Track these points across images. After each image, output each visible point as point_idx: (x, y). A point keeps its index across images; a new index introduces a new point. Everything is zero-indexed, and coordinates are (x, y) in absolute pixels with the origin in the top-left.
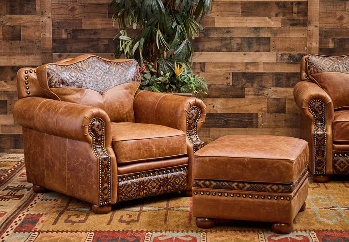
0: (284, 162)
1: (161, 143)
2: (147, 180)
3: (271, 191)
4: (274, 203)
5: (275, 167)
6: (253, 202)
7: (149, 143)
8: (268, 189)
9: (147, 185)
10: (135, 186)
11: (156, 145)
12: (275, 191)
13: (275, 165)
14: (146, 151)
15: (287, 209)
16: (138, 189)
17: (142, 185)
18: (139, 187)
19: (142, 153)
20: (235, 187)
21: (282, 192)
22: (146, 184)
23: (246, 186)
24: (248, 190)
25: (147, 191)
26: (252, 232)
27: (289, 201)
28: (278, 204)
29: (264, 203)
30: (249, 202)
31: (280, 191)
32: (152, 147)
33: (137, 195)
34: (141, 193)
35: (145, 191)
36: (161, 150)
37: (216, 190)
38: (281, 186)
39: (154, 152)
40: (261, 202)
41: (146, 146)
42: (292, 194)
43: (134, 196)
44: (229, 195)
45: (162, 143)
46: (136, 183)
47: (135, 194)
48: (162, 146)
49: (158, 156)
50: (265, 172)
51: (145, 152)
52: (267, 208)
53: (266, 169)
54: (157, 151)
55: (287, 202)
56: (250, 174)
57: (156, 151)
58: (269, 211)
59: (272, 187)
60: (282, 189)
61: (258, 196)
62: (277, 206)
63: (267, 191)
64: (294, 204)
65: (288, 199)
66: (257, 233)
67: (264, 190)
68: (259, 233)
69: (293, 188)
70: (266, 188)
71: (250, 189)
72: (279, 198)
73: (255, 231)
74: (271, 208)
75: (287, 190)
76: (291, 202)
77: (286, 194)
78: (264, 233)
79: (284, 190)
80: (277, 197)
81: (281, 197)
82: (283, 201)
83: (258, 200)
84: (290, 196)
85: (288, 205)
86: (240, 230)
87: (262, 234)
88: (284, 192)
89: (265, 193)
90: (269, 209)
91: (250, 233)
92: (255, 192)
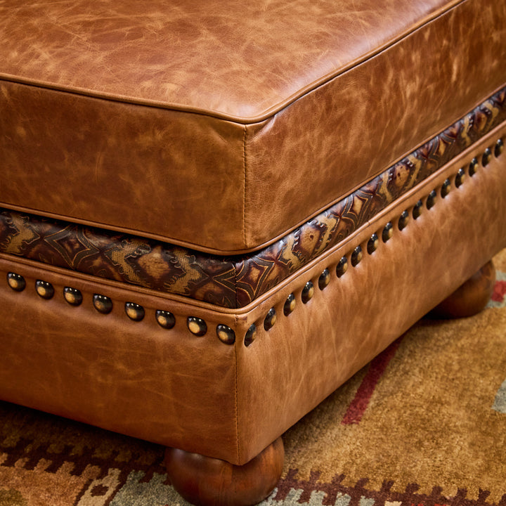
0: (193, 127)
3: (132, 276)
4: (152, 344)
5: (146, 154)
8: (119, 268)
13: (145, 140)
15: (219, 387)
21: (191, 293)
23: (14, 232)
24: (26, 252)
26: (63, 475)
27: (231, 348)
28: (171, 351)
29: (105, 336)
30: (29, 316)
31: (181, 284)
38: (183, 260)
40: (92, 329)
42: (247, 314)
50: (98, 170)
52: (120, 366)
53: (100, 157)
55: (225, 350)
56: (23, 175)
58: (129, 382)
59: (139, 257)
60: (188, 277)
61: (78, 293)
62: (166, 365)
63: (116, 276)
64: (277, 355)
65: (224, 336)
66: (83, 479)
67: (101, 266)
68: (96, 483)
69: (255, 273)
70: (110, 262)
71: (34, 250)
72: (180, 321)
73: (98, 454)
74: (140, 370)
75: (216, 289)
76: (237, 355)
77: (209, 306)
78: (119, 487)
79: (201, 283)
80: (171, 316)
81: (190, 317)
82: (201, 340)
83: (77, 314)
84: (233, 320)
85: (223, 369)
86: (23, 443)
87: (106, 489)
88: (199, 294)
89: (110, 282)
90: (132, 373)
91: (51, 476)
92: (58, 270)
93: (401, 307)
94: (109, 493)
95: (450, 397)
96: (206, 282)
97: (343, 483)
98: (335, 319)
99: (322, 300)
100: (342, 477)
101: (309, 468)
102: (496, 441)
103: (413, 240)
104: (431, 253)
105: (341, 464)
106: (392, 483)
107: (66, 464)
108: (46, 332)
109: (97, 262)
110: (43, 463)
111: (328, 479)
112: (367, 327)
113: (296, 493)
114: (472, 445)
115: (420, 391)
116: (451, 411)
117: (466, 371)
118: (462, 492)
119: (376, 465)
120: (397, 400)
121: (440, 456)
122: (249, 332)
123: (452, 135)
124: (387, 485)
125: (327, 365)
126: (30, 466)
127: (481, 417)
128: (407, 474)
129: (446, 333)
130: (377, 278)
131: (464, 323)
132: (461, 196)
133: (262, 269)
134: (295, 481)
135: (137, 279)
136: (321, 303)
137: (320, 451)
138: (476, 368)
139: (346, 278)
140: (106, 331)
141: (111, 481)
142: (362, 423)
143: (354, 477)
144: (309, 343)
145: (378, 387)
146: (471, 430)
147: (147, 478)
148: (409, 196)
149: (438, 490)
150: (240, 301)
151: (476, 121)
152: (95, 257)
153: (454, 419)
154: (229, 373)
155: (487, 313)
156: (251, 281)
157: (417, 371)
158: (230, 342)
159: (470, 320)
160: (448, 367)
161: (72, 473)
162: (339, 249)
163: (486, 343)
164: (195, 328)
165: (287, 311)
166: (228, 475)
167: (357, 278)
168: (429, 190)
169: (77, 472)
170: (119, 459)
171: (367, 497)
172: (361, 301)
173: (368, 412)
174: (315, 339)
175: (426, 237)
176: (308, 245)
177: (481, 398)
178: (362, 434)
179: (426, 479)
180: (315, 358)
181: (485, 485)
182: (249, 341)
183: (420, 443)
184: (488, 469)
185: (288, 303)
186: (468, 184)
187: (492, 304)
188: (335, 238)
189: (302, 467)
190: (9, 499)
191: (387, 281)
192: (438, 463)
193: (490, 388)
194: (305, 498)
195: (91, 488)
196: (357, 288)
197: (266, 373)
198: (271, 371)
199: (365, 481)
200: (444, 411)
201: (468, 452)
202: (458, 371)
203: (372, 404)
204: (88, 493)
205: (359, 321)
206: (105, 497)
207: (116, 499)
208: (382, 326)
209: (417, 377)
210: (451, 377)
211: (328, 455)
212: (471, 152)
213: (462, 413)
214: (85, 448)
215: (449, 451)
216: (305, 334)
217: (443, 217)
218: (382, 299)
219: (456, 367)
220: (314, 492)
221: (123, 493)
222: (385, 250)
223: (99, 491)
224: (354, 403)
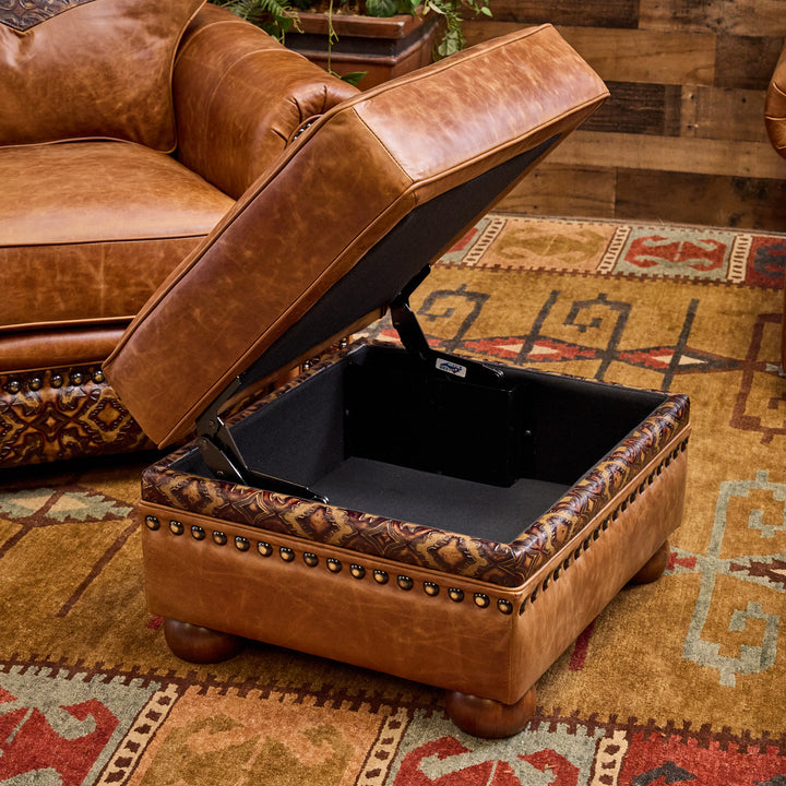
1: (132, 264)
2: (77, 399)
3: (433, 563)
4: (445, 613)
6: (364, 598)
7: (75, 261)
8: (422, 557)
9: (77, 415)
10: (18, 420)
11: (108, 269)
12: (453, 569)
14: (62, 291)
15: (499, 646)
16: (30, 430)
17: (50, 414)
18: (40, 423)
19: (40, 297)
20: (296, 526)
21: (479, 576)
22: (70, 414)
23: (336, 528)
24: (344, 543)
25: (77, 436)
26: (364, 713)
27: (509, 617)
28: (460, 619)
29: (408, 609)
30: (347, 592)
31: (472, 569)
32: (89, 278)
33: (29, 454)
34: (48, 447)
35: (66, 439)
36: (132, 290)
37: (226, 526)
39: (102, 294)
40: (397, 602)
41: (63, 271)
42: (521, 591)
43: (18, 455)
44: (276, 553)
45: (140, 261)
46: (23, 407)
47: (23, 446)
48: (138, 273)
49: (119, 310)
51: (56, 294)
52: (418, 630)
54: (116, 292)
55: (504, 618)
57: (109, 291)
58: (425, 642)
59: (438, 548)
60: (478, 564)
61: (385, 575)
62: (456, 630)
63: (419, 563)
64: (539, 620)
65: (503, 607)
66: (381, 717)
67: (407, 555)
68: (390, 719)
69: (528, 560)
70: (415, 552)
71: (352, 542)
72: (468, 597)
73: (386, 696)
74: (435, 633)
75: (500, 573)
76: (514, 621)
77: (493, 585)
78: (409, 722)
79: (488, 569)
80: (461, 593)
81: (476, 594)
82: (484, 611)
83: (385, 591)
84: (511, 596)
85: (502, 633)
86: (326, 688)
87: (399, 723)
88: (486, 577)
89: (412, 567)
90: (427, 635)
91: (355, 714)
92: (371, 557)
93: (613, 580)
94: (403, 726)
95: (648, 648)
96: (493, 568)
97: (579, 717)
98: (574, 590)
99: (566, 578)
100: (578, 712)
101: (551, 706)
102: (689, 683)
103: (622, 529)
104: (632, 537)
105: (575, 701)
106: (616, 716)
107: (363, 704)
108: (358, 604)
109: (404, 552)
110: (346, 705)
111: (567, 713)
112: (593, 596)
113: (546, 725)
114: (672, 686)
115: (624, 643)
116: (652, 660)
117: (656, 626)
118: (670, 723)
119: (602, 702)
120: (608, 651)
121: (650, 695)
122: (523, 604)
123: (648, 446)
124: (613, 718)
125: (568, 627)
126: (337, 706)
127: (675, 664)
128: (626, 710)
129: (635, 596)
130: (600, 559)
131: (647, 588)
132: (652, 492)
133: (532, 558)
134: (542, 715)
135: (436, 565)
137: (557, 692)
138: (664, 625)
139: (580, 559)
140: (407, 603)
141: (402, 716)
142: (584, 669)
143: (586, 712)
144: (558, 611)
145: (591, 640)
146: (669, 674)
147: (429, 715)
148: (621, 495)
149: (652, 721)
150: (517, 582)
151: (663, 432)
152: (403, 548)
153: (655, 666)
154: (507, 635)
155: (664, 579)
156: (525, 567)
157: (618, 627)
158: (509, 612)
159: (651, 585)
160: (642, 623)
161: (370, 712)
162: (578, 538)
163: (667, 604)
164: (480, 601)
165: (545, 587)
166: (499, 711)
167: (587, 559)
168: (632, 489)
169: (374, 710)
170: (403, 699)
171: (600, 727)
172: (590, 577)
173: (587, 661)
174: (562, 607)
175: (631, 525)
176: (560, 537)
177: (673, 649)
178: (586, 679)
179: (642, 713)
180: (561, 623)
181: (687, 718)
182: (522, 611)
183: (632, 684)
184: (687, 705)
185: (546, 581)
186: (657, 479)
187: (667, 572)
188: (576, 531)
189: (546, 704)
190: (326, 732)
191: (606, 560)
192: (649, 701)
193: (678, 641)
194: (553, 729)
195: (387, 723)
196: (588, 567)
197: (532, 634)
198: (535, 633)
199: (595, 715)
200: (646, 659)
201: (669, 691)
202: (650, 627)
203: (589, 654)
204: (386, 726)
205: (588, 591)
206: (400, 730)
207: (409, 731)
208: (602, 594)
209: (621, 634)
210: (645, 632)
211: (564, 695)
212: (660, 456)
213: (659, 661)
214: (375, 692)
215: (656, 691)
216: (556, 604)
217: (641, 509)
218: (603, 574)
219: (648, 624)
220: (558, 724)
221: (413, 726)
222: (604, 535)
223: (395, 725)
224: (575, 653)
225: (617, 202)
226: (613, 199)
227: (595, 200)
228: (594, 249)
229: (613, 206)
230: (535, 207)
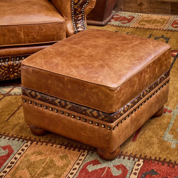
0: (103, 89)
1: (30, 30)
2: (17, 64)
3: (91, 115)
4: (94, 129)
5: (94, 93)
6: (74, 123)
7: (15, 30)
8: (88, 114)
9: (18, 68)
10: (3, 69)
11: (24, 32)
12: (96, 118)
13: (94, 90)
14: (12, 37)
15: (108, 138)
16: (6, 72)
17: (11, 68)
18: (8, 70)
19: (7, 39)
20: (58, 104)
21: (102, 120)
22: (16, 68)
23: (67, 105)
24: (69, 109)
25: (18, 73)
26: (76, 152)
27: (110, 131)
28: (98, 130)
29: (85, 127)
30: (70, 121)
31: (100, 118)
32: (19, 34)
33: (6, 78)
34: (11, 76)
35: (15, 74)
36: (30, 37)
37: (42, 103)
38: (101, 113)
39: (23, 38)
40: (83, 125)
41: (12, 32)
42: (113, 124)
43: (3, 78)
44: (54, 110)
45: (32, 30)
46: (4, 66)
47: (4, 76)
48: (32, 33)
49: (27, 42)
50: (84, 95)
51: (11, 38)
52: (88, 132)
53: (85, 93)
54: (26, 38)
55: (109, 131)
56: (69, 95)
57: (24, 37)
58: (90, 136)
59: (92, 112)
60: (102, 117)
61: (80, 118)
62: (97, 133)
63: (88, 115)
64: (119, 131)
65: (109, 128)
66: (80, 153)
67: (85, 113)
68: (83, 153)
69: (115, 116)
70: (86, 112)
71: (71, 109)
72: (100, 125)
73: (83, 147)
74: (92, 133)
75: (107, 120)
76: (111, 132)
77: (106, 122)
78: (87, 155)
79: (104, 118)
80: (98, 124)
81: (102, 124)
82: (104, 128)
83: (79, 121)
84: (110, 126)
85: (108, 135)
86: (68, 144)
87: (85, 155)
88: (104, 120)
89: (86, 116)
90: (90, 134)
91: (74, 152)
92: (76, 113)
93: (144, 118)
94: (85, 156)
95: (154, 136)
96: (105, 118)
97: (132, 155)
98: (131, 123)
99: (128, 119)
100: (132, 154)
101: (125, 151)
102: (163, 146)
103: (147, 105)
104: (151, 107)
105: (132, 150)
106: (141, 155)
107: (77, 149)
108: (73, 124)
109: (84, 112)
110: (72, 149)
111: (129, 154)
112: (137, 123)
113: (122, 157)
114: (158, 147)
115: (148, 134)
116: (154, 139)
117: (157, 130)
118: (156, 158)
119: (138, 151)
120: (143, 136)
121: (151, 149)
122: (114, 128)
123: (156, 83)
124: (141, 156)
125: (129, 132)
126: (69, 149)
127: (160, 141)
128: (145, 153)
129: (154, 121)
130: (139, 114)
131: (157, 118)
132: (157, 95)
133: (116, 116)
134: (122, 154)
135: (92, 116)
136: (128, 120)
137: (127, 148)
138: (160, 129)
139: (133, 114)
140: (85, 125)
141: (85, 153)
142: (136, 141)
143: (134, 154)
144: (126, 128)
145: (139, 133)
146: (158, 144)
147: (93, 153)
148: (146, 97)
149: (151, 157)
150: (112, 122)
151: (161, 79)
152: (84, 111)
153: (155, 141)
154: (110, 135)
155: (162, 116)
156: (114, 118)
157: (147, 130)
158: (110, 129)
159: (159, 118)
160: (154, 129)
161: (78, 151)
162: (132, 109)
163: (162, 123)
164: (103, 126)
165: (121, 122)
166: (109, 154)
167: (135, 114)
168: (151, 94)
169: (79, 151)
170: (87, 148)
171: (137, 158)
172: (136, 119)
173: (137, 139)
174: (127, 127)
175: (150, 104)
176: (126, 109)
177: (160, 136)
178: (136, 144)
179: (148, 155)
180: (127, 131)
181: (160, 157)
183: (148, 146)
184: (161, 153)
185: (122, 121)
186: (159, 91)
187: (163, 114)
188: (131, 107)
189: (124, 151)
190: (65, 157)
191: (142, 114)
192: (151, 151)
193: (162, 134)
194: (124, 158)
195: (82, 155)
196: (135, 116)
197: (117, 135)
198: (118, 135)
199: (136, 155)
200: (153, 139)
201: (157, 149)
202: (156, 130)
203: (138, 137)
204: (81, 156)
205: (136, 122)
206: (84, 157)
207: (87, 157)
208: (140, 123)
209: (147, 131)
210: (154, 131)
211: (129, 149)
212: (160, 86)
213: (156, 140)
214: (80, 146)
215: (153, 148)
216: (125, 127)
217: (153, 99)
218: (141, 117)
219: (155, 129)
220: (126, 157)
221: (88, 156)
222: (141, 107)
223: (83, 155)
224: (135, 137)
225: (171, 10)
226: (170, 10)
227: (165, 10)
228: (163, 23)
229: (170, 11)
230: (150, 11)
